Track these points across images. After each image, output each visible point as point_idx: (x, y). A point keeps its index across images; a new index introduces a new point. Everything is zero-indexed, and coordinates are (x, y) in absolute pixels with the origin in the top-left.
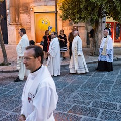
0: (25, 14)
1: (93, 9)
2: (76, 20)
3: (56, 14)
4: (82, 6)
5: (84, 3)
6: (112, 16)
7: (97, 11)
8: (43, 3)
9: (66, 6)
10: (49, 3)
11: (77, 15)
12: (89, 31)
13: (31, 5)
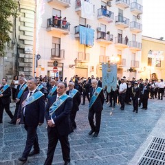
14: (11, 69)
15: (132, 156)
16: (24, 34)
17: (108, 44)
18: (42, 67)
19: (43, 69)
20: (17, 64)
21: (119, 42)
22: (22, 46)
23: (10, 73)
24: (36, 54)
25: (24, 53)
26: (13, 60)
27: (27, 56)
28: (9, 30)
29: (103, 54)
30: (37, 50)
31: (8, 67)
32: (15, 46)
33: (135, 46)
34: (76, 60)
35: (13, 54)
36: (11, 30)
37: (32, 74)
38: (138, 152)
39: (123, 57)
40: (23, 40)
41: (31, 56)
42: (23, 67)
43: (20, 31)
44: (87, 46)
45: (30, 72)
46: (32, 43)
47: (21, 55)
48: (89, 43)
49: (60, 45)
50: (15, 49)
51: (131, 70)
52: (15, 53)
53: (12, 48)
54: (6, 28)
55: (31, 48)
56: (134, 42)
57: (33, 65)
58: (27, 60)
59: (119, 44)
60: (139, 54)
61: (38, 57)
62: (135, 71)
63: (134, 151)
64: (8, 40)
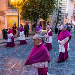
0: (2, 16)
1: (35, 15)
2: (28, 20)
3: (18, 17)
4: (30, 13)
5: (31, 12)
6: (43, 18)
7: (37, 16)
8: (11, 12)
9: (23, 13)
10: (14, 12)
11: (28, 17)
12: (33, 25)
13: (5, 12)
14: (56, 20)
16: (61, 5)
18: (69, 19)
19: (69, 20)
20: (58, 18)
22: (60, 10)
23: (55, 22)
26: (57, 16)
28: (55, 4)
30: (67, 11)
31: (55, 20)
32: (57, 11)
35: (56, 14)
36: (56, 4)
37: (64, 22)
40: (61, 8)
42: (60, 19)
43: (60, 3)
45: (63, 21)
46: (64, 8)
47: (60, 14)
50: (57, 12)
52: (57, 13)
53: (56, 11)
54: (54, 3)
55: (64, 11)
57: (65, 18)
58: (62, 16)
61: (67, 14)
64: (55, 8)
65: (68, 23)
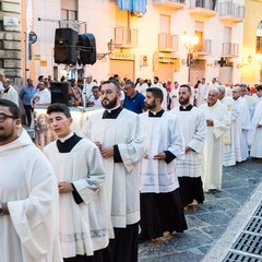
15: (222, 231)
17: (177, 9)
18: (43, 58)
19: (43, 64)
21: (197, 6)
24: (28, 32)
25: (3, 30)
27: (9, 36)
29: (166, 31)
30: (29, 23)
33: (230, 13)
34: (110, 44)
37: (21, 73)
38: (233, 223)
39: (205, 37)
41: (17, 37)
42: (2, 60)
44: (132, 13)
45: (16, 68)
46: (18, 9)
48: (136, 9)
49: (76, 12)
51: (222, 63)
55: (16, 19)
56: (230, 4)
57: (21, 55)
58: (9, 45)
59: (199, 9)
60: (239, 29)
61: (33, 37)
62: (231, 65)
63: (226, 221)
65: (40, 78)
